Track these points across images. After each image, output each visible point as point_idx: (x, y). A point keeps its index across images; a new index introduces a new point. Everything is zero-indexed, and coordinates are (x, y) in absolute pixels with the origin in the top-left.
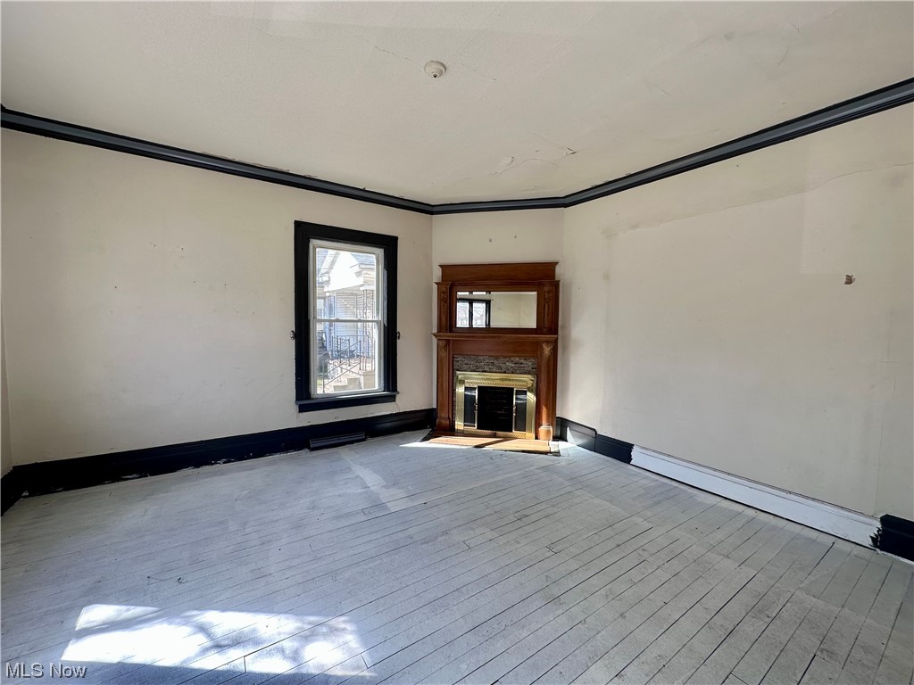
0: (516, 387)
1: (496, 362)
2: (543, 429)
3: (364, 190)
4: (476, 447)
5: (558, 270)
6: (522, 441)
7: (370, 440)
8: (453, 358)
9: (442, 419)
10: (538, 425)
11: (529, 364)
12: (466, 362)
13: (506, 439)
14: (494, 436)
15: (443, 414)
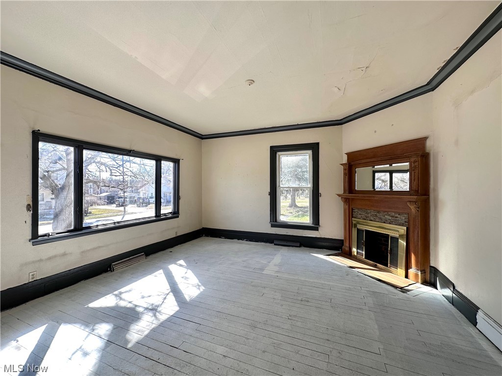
0: (392, 234)
1: (378, 214)
2: (412, 271)
3: (298, 125)
4: (351, 267)
5: (429, 143)
6: (396, 276)
7: (303, 248)
8: (352, 209)
9: (346, 247)
10: (408, 267)
11: (402, 218)
12: (360, 213)
13: (380, 270)
14: (375, 266)
15: (347, 244)
